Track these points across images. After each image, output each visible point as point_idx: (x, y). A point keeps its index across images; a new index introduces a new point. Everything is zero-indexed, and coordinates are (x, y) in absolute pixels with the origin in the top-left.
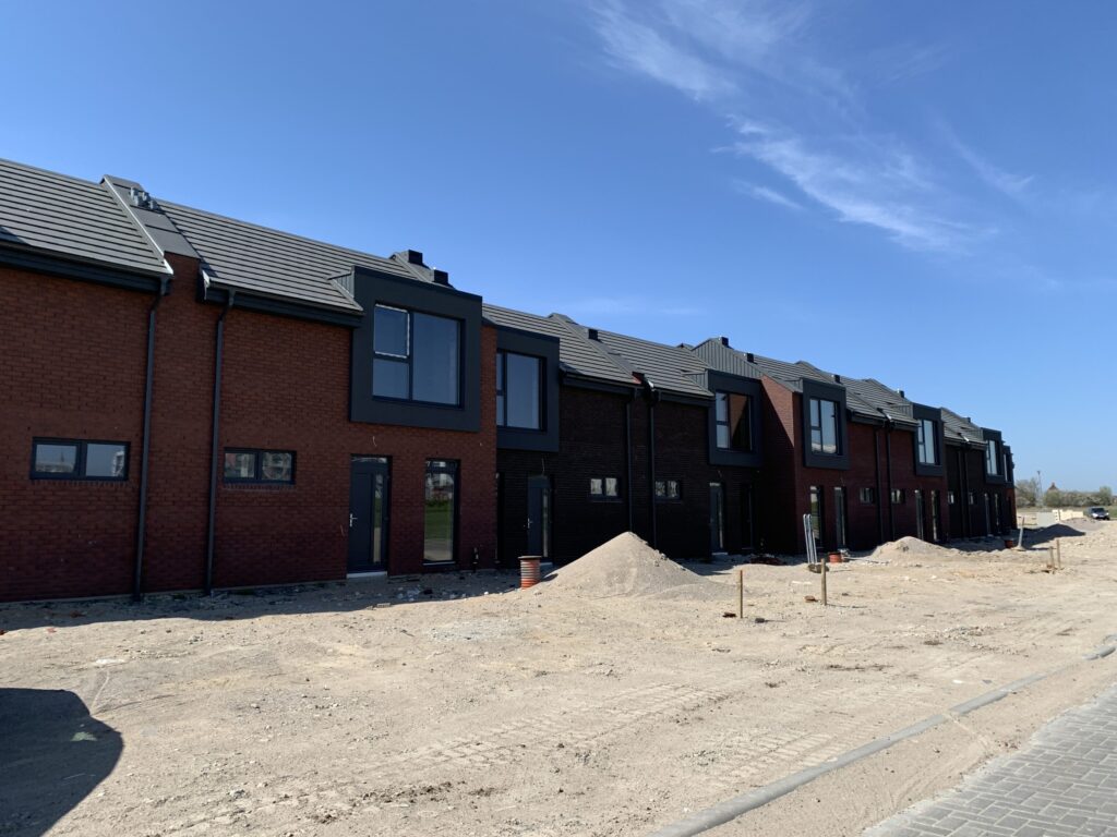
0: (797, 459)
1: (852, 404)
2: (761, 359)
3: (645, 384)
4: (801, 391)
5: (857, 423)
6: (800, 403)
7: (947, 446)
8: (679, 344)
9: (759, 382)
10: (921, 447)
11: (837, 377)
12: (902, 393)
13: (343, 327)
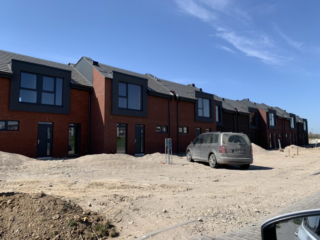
0: (267, 127)
1: (277, 114)
2: (258, 104)
3: (237, 111)
4: (268, 111)
5: (279, 119)
6: (268, 114)
7: (297, 123)
8: (237, 100)
9: (258, 109)
11: (272, 107)
12: (285, 110)
13: (194, 103)
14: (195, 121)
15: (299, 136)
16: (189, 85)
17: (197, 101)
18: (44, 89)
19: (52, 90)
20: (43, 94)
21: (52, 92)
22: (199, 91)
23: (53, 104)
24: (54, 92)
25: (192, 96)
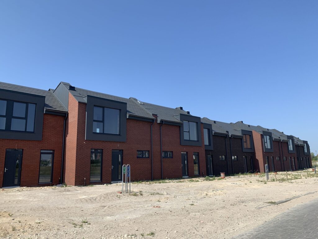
2: (252, 126)
3: (229, 134)
4: (262, 134)
5: (275, 141)
6: (262, 136)
7: (296, 146)
9: (251, 131)
10: (289, 146)
11: (268, 129)
12: (283, 132)
13: (179, 126)
14: (181, 144)
15: (300, 159)
16: (176, 108)
17: (182, 124)
18: (15, 115)
19: (24, 116)
20: (13, 120)
21: (23, 118)
22: (186, 114)
23: (24, 130)
24: (26, 118)
25: (177, 119)
